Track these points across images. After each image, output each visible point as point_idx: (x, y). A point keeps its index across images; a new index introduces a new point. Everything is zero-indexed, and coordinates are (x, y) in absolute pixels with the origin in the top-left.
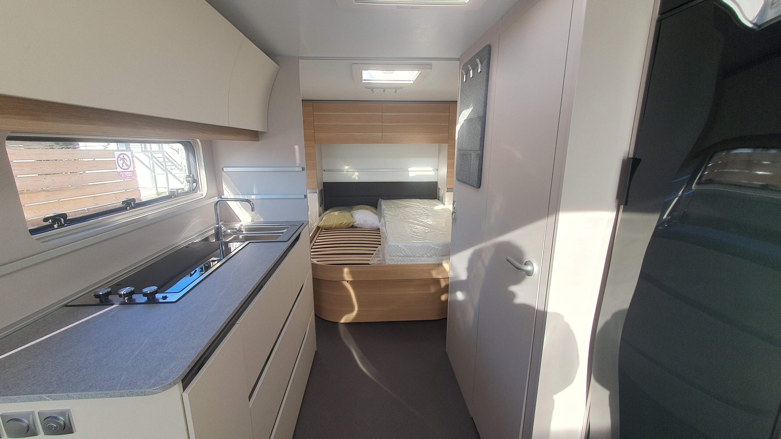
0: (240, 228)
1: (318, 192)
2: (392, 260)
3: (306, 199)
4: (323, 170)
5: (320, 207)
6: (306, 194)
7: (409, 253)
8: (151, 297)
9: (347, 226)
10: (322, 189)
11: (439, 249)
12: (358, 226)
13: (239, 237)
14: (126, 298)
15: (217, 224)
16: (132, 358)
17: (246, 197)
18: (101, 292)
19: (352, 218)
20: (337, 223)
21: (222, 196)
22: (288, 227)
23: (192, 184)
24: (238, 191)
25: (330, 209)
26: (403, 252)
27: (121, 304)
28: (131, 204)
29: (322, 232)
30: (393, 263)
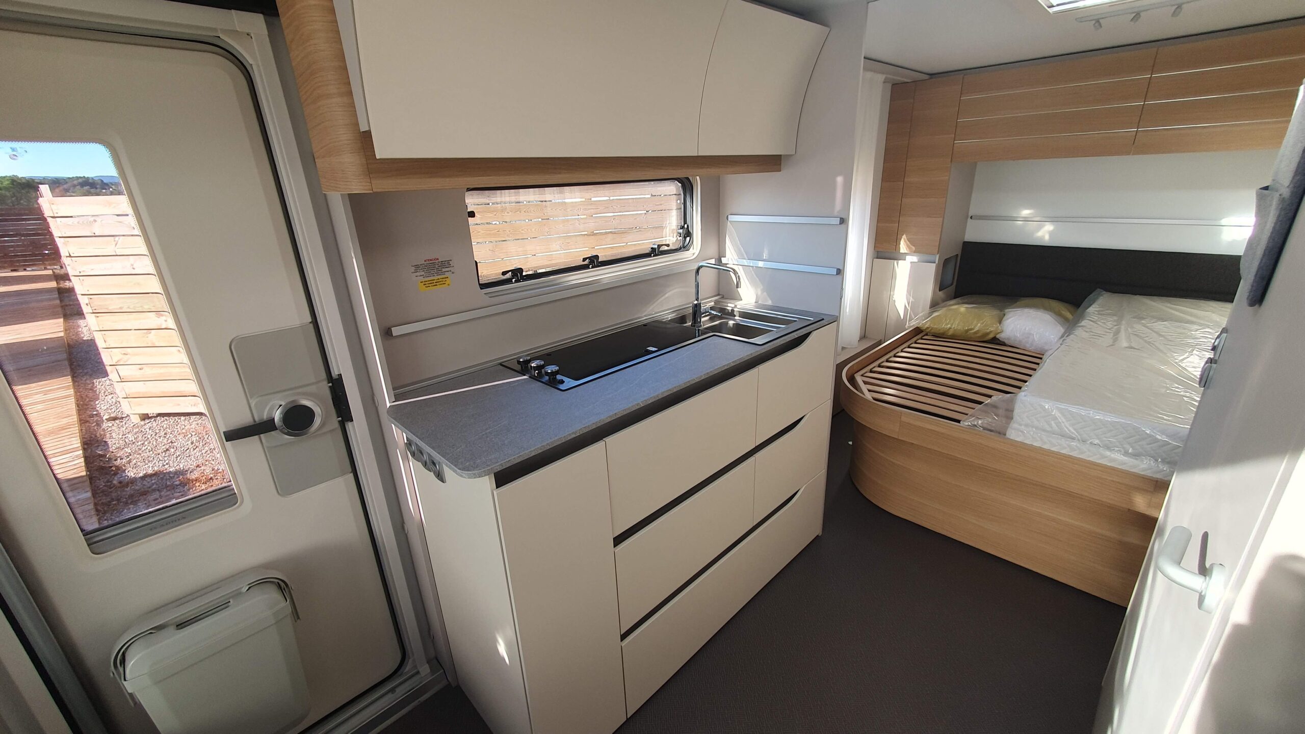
0: (733, 311)
1: (937, 262)
2: (1023, 434)
3: (839, 277)
4: (969, 217)
5: (940, 290)
6: (841, 268)
7: (1069, 431)
8: (552, 377)
10: (957, 255)
12: (1006, 342)
13: (727, 323)
14: (537, 372)
15: (697, 300)
16: (481, 434)
17: (752, 263)
18: (521, 360)
19: (1000, 322)
20: (960, 327)
21: (722, 259)
22: (796, 321)
23: (685, 238)
24: (744, 253)
25: (962, 297)
26: (1052, 422)
27: (530, 377)
28: (593, 262)
29: (922, 339)
30: (1019, 439)
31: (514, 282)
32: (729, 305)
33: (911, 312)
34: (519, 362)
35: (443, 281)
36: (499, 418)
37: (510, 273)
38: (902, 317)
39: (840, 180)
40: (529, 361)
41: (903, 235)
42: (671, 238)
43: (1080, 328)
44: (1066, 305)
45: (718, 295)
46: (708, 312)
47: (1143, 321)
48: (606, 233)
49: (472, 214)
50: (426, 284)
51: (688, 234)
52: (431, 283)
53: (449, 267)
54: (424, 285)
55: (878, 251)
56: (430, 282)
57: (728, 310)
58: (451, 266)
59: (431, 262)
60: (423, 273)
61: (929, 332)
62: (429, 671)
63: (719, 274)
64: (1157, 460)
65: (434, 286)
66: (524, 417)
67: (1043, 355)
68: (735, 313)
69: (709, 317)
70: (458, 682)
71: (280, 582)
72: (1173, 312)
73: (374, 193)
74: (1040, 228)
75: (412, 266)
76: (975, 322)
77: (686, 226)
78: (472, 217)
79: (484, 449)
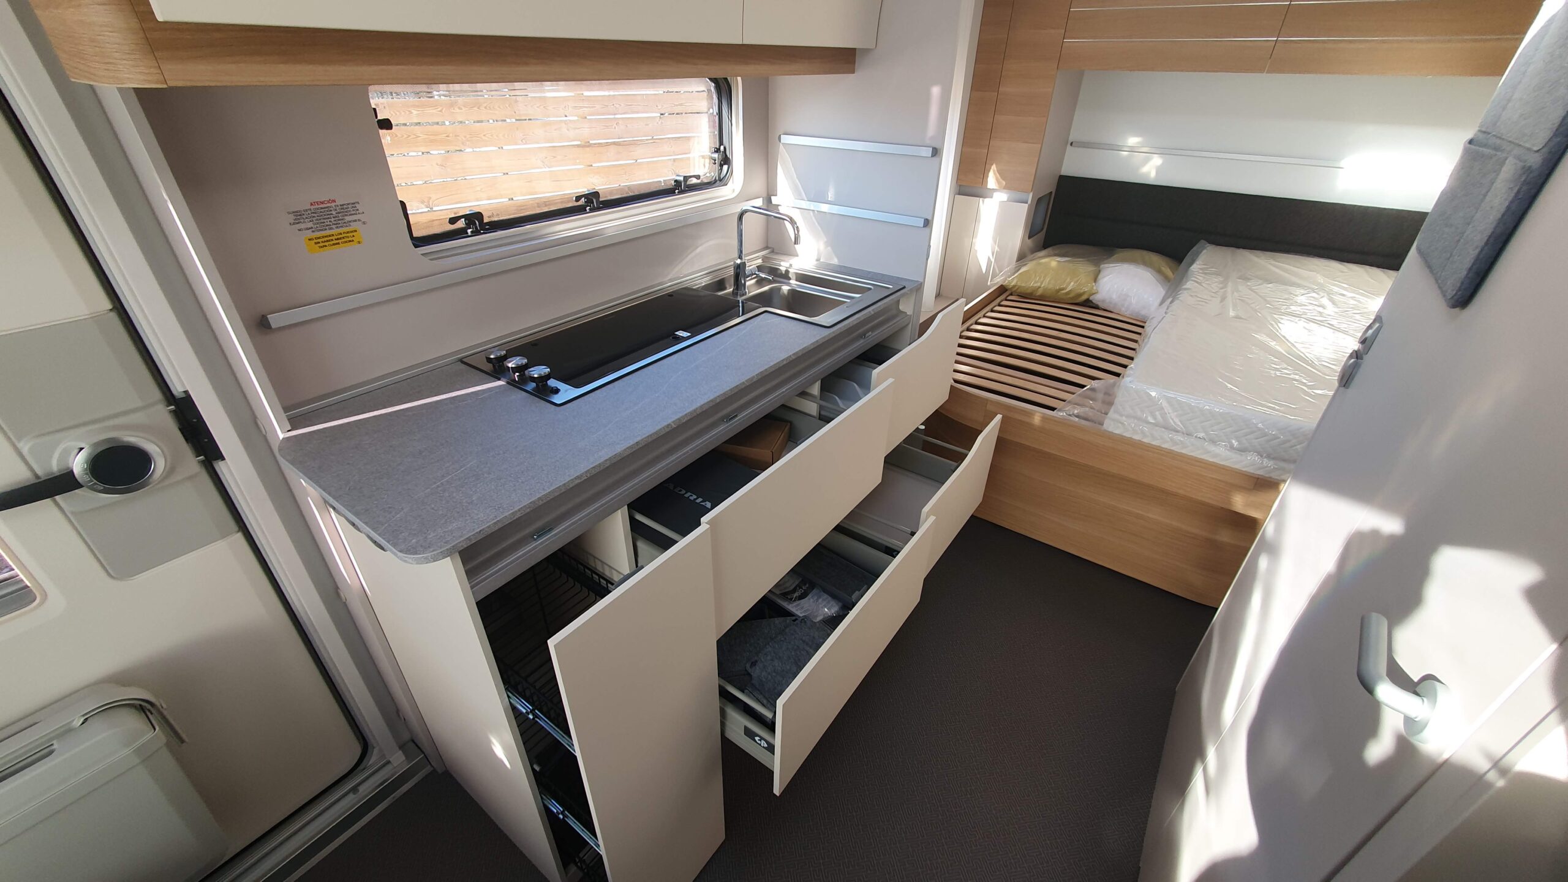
0: (787, 272)
1: (1029, 202)
2: (1120, 425)
3: (927, 230)
4: (1069, 143)
5: (1029, 238)
6: (930, 218)
7: (1174, 422)
8: (541, 384)
9: (1073, 298)
10: (1051, 192)
11: (1279, 438)
12: (1101, 305)
13: (779, 289)
14: (517, 374)
15: (739, 258)
16: (434, 486)
17: (812, 206)
18: (492, 357)
19: (1095, 280)
20: (1050, 286)
21: (772, 198)
22: (870, 289)
23: (721, 166)
24: (802, 191)
25: (1054, 247)
26: (1157, 413)
27: (508, 383)
28: (592, 202)
29: (1006, 300)
30: (1118, 431)
31: (470, 234)
32: (782, 263)
33: (996, 267)
34: (489, 360)
35: (348, 237)
36: (462, 456)
37: (463, 220)
38: (984, 272)
39: (936, 91)
40: (505, 358)
41: (992, 164)
42: (701, 166)
43: (1185, 292)
44: (1167, 259)
45: (767, 248)
46: (755, 274)
47: (1249, 284)
48: (607, 144)
49: (386, 124)
50: (319, 243)
51: (726, 160)
52: (327, 241)
53: (356, 214)
54: (316, 243)
55: (960, 186)
56: (323, 240)
57: (781, 270)
58: (360, 211)
59: (322, 206)
60: (310, 225)
61: (1015, 291)
62: (404, 758)
63: (768, 224)
64: (1262, 456)
65: (334, 244)
66: (501, 452)
67: (1145, 322)
68: (790, 275)
69: (756, 280)
70: (446, 768)
71: (144, 704)
72: (1277, 271)
73: (171, 89)
74: (1146, 161)
75: (289, 213)
76: (1068, 280)
77: (722, 148)
78: (387, 129)
79: (441, 512)
